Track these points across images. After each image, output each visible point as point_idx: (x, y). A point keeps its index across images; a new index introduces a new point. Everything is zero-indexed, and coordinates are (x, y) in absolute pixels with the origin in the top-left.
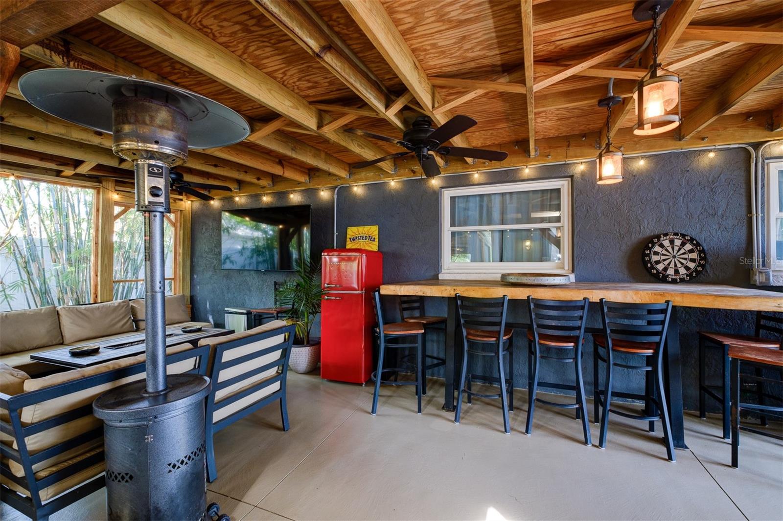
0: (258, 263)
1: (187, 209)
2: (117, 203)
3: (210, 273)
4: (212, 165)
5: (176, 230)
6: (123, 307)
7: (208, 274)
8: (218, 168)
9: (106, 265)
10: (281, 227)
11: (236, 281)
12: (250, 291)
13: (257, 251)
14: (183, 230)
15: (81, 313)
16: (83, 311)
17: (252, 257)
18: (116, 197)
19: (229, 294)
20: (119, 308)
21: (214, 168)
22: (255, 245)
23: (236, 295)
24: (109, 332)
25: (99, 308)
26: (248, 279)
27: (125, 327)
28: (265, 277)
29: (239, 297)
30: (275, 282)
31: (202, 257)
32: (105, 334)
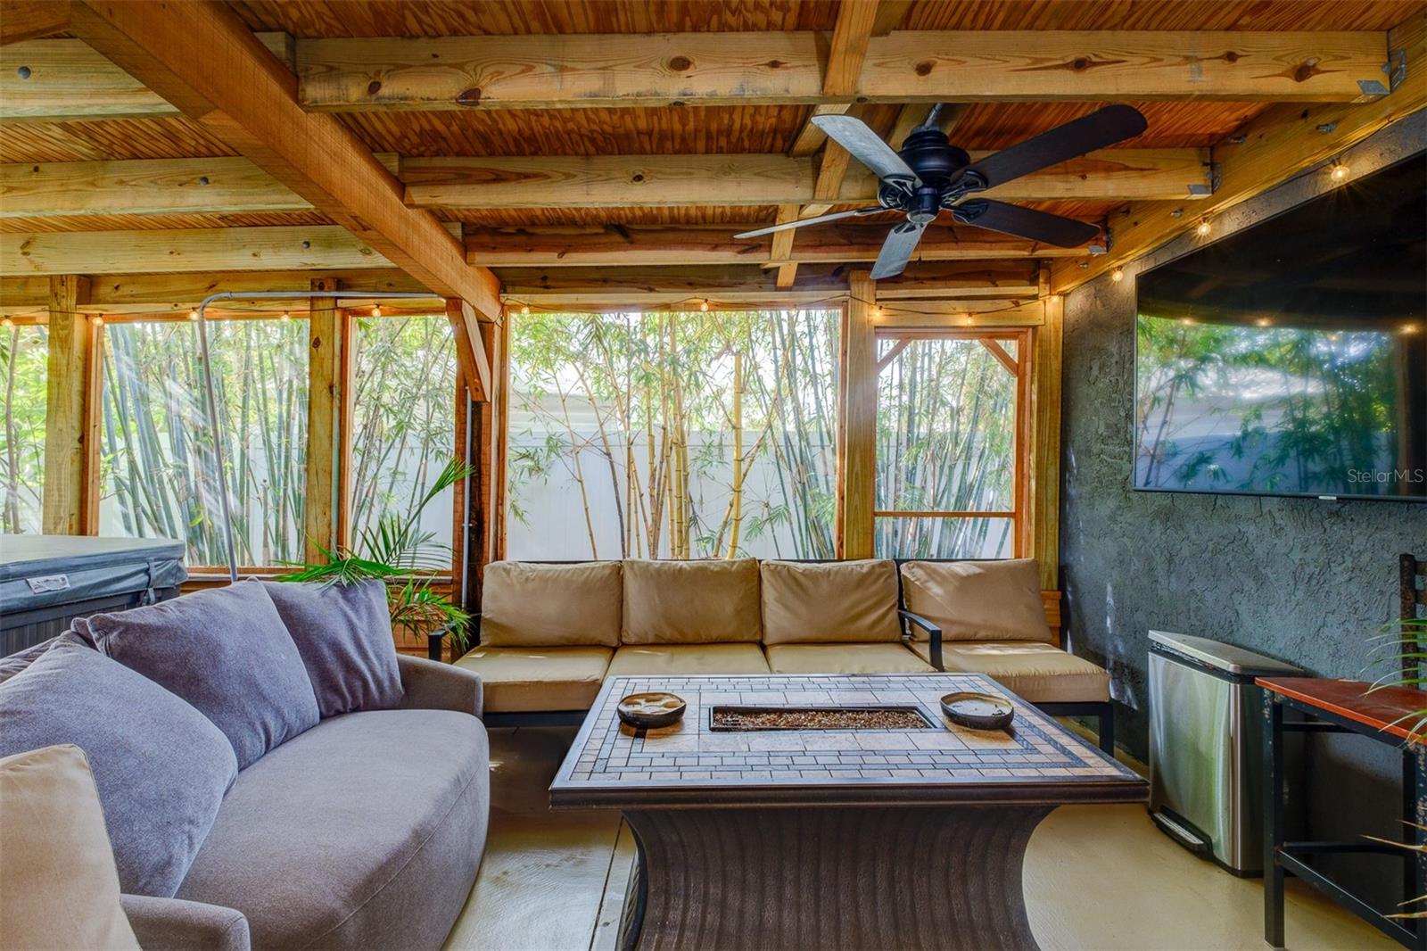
0: (1306, 478)
1: (1050, 320)
2: (880, 330)
3: (1112, 504)
4: (1066, 66)
5: (1021, 384)
6: (880, 576)
7: (1106, 507)
8: (1091, 72)
9: (857, 474)
10: (1409, 329)
11: (1198, 532)
12: (1261, 581)
13: (1301, 442)
14: (1039, 381)
15: (795, 580)
16: (798, 576)
17: (1281, 460)
18: (877, 316)
19: (1173, 579)
20: (874, 577)
21: (1069, 74)
22: (1294, 420)
23: (1198, 585)
24: (843, 635)
25: (829, 573)
26: (1251, 530)
27: (877, 630)
28: (1338, 531)
29: (1210, 598)
30: (1404, 557)
31: (1088, 452)
32: (833, 638)
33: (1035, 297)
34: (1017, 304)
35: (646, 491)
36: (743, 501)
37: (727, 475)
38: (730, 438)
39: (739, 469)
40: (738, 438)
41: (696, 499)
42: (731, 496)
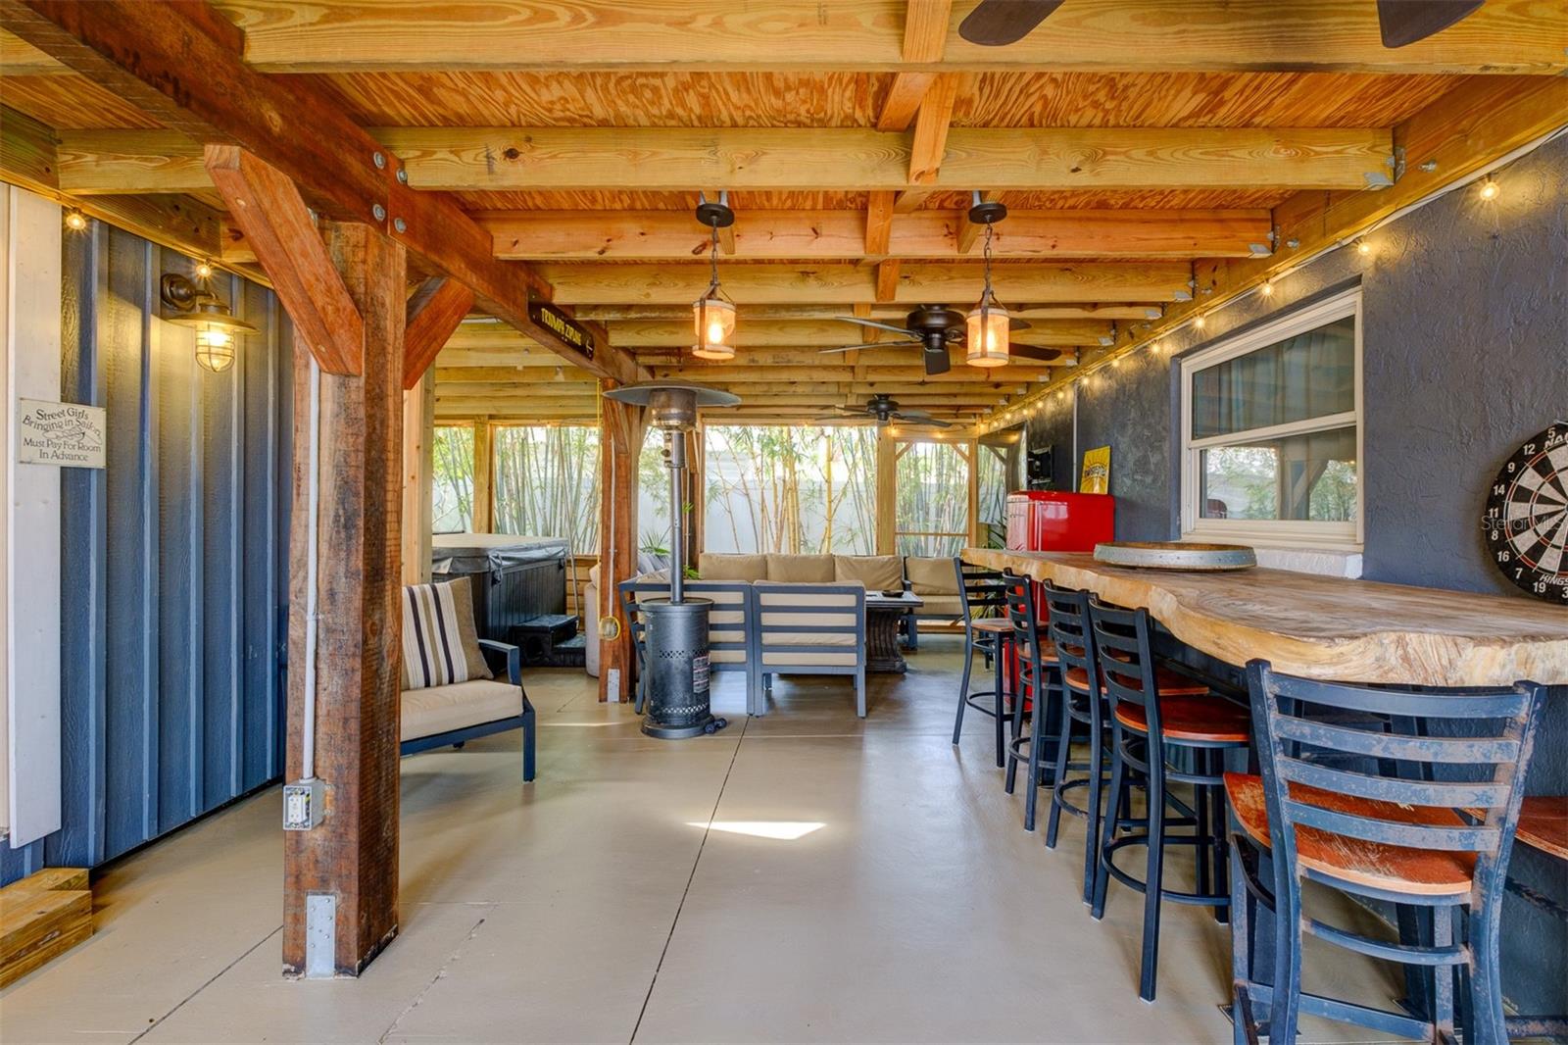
9: (885, 512)
15: (852, 564)
16: (854, 562)
18: (894, 432)
33: (975, 424)
34: (965, 427)
35: (773, 520)
36: (833, 526)
37: (823, 510)
38: (825, 487)
39: (830, 506)
40: (829, 488)
41: (805, 525)
42: (826, 523)
